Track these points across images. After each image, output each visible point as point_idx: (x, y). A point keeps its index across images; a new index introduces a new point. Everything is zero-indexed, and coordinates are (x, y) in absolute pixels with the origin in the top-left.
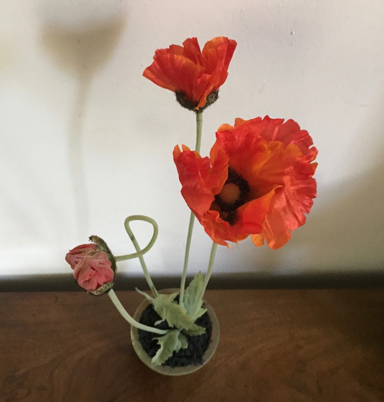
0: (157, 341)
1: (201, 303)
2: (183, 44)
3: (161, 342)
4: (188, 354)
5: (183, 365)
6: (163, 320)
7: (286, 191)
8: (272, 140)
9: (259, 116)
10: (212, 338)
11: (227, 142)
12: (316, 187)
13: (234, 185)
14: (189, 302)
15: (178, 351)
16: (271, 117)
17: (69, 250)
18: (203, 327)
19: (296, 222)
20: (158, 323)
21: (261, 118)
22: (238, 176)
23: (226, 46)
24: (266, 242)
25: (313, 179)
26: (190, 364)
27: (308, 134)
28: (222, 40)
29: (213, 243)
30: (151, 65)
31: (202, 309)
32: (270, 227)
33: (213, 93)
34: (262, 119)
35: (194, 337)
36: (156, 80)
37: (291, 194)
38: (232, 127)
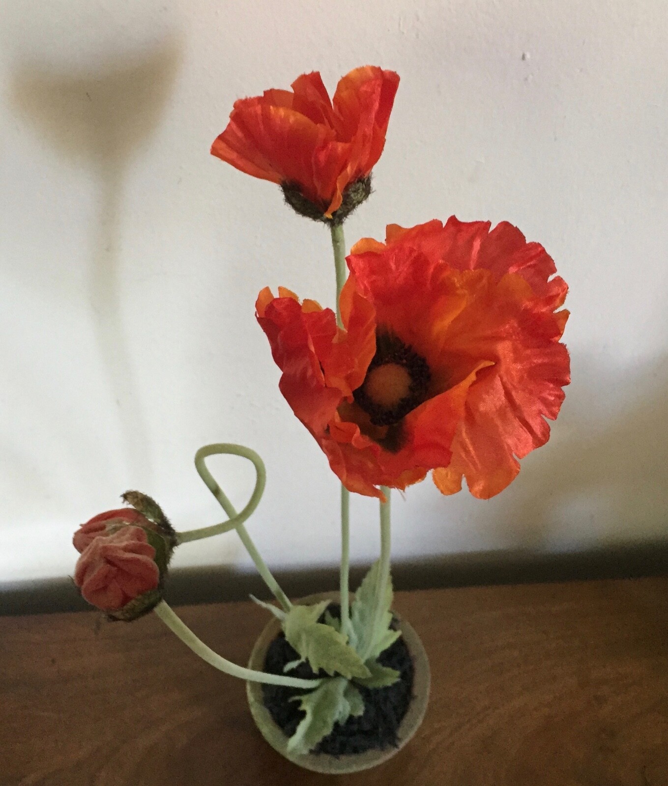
0: (299, 703)
1: (387, 618)
2: (293, 86)
3: (307, 707)
4: (367, 726)
5: (356, 751)
6: (303, 660)
7: (502, 373)
8: (468, 269)
9: (435, 219)
10: (416, 691)
11: (374, 277)
12: (569, 362)
14: (362, 618)
15: (342, 723)
16: (462, 218)
17: (81, 525)
18: (394, 668)
19: (530, 438)
20: (292, 665)
21: (441, 223)
22: (406, 347)
23: (378, 85)
25: (562, 344)
26: (371, 747)
27: (544, 250)
28: (370, 74)
30: (225, 132)
31: (392, 631)
32: (473, 453)
33: (358, 182)
34: (444, 225)
35: (377, 691)
36: (239, 163)
37: (516, 379)
38: (381, 243)
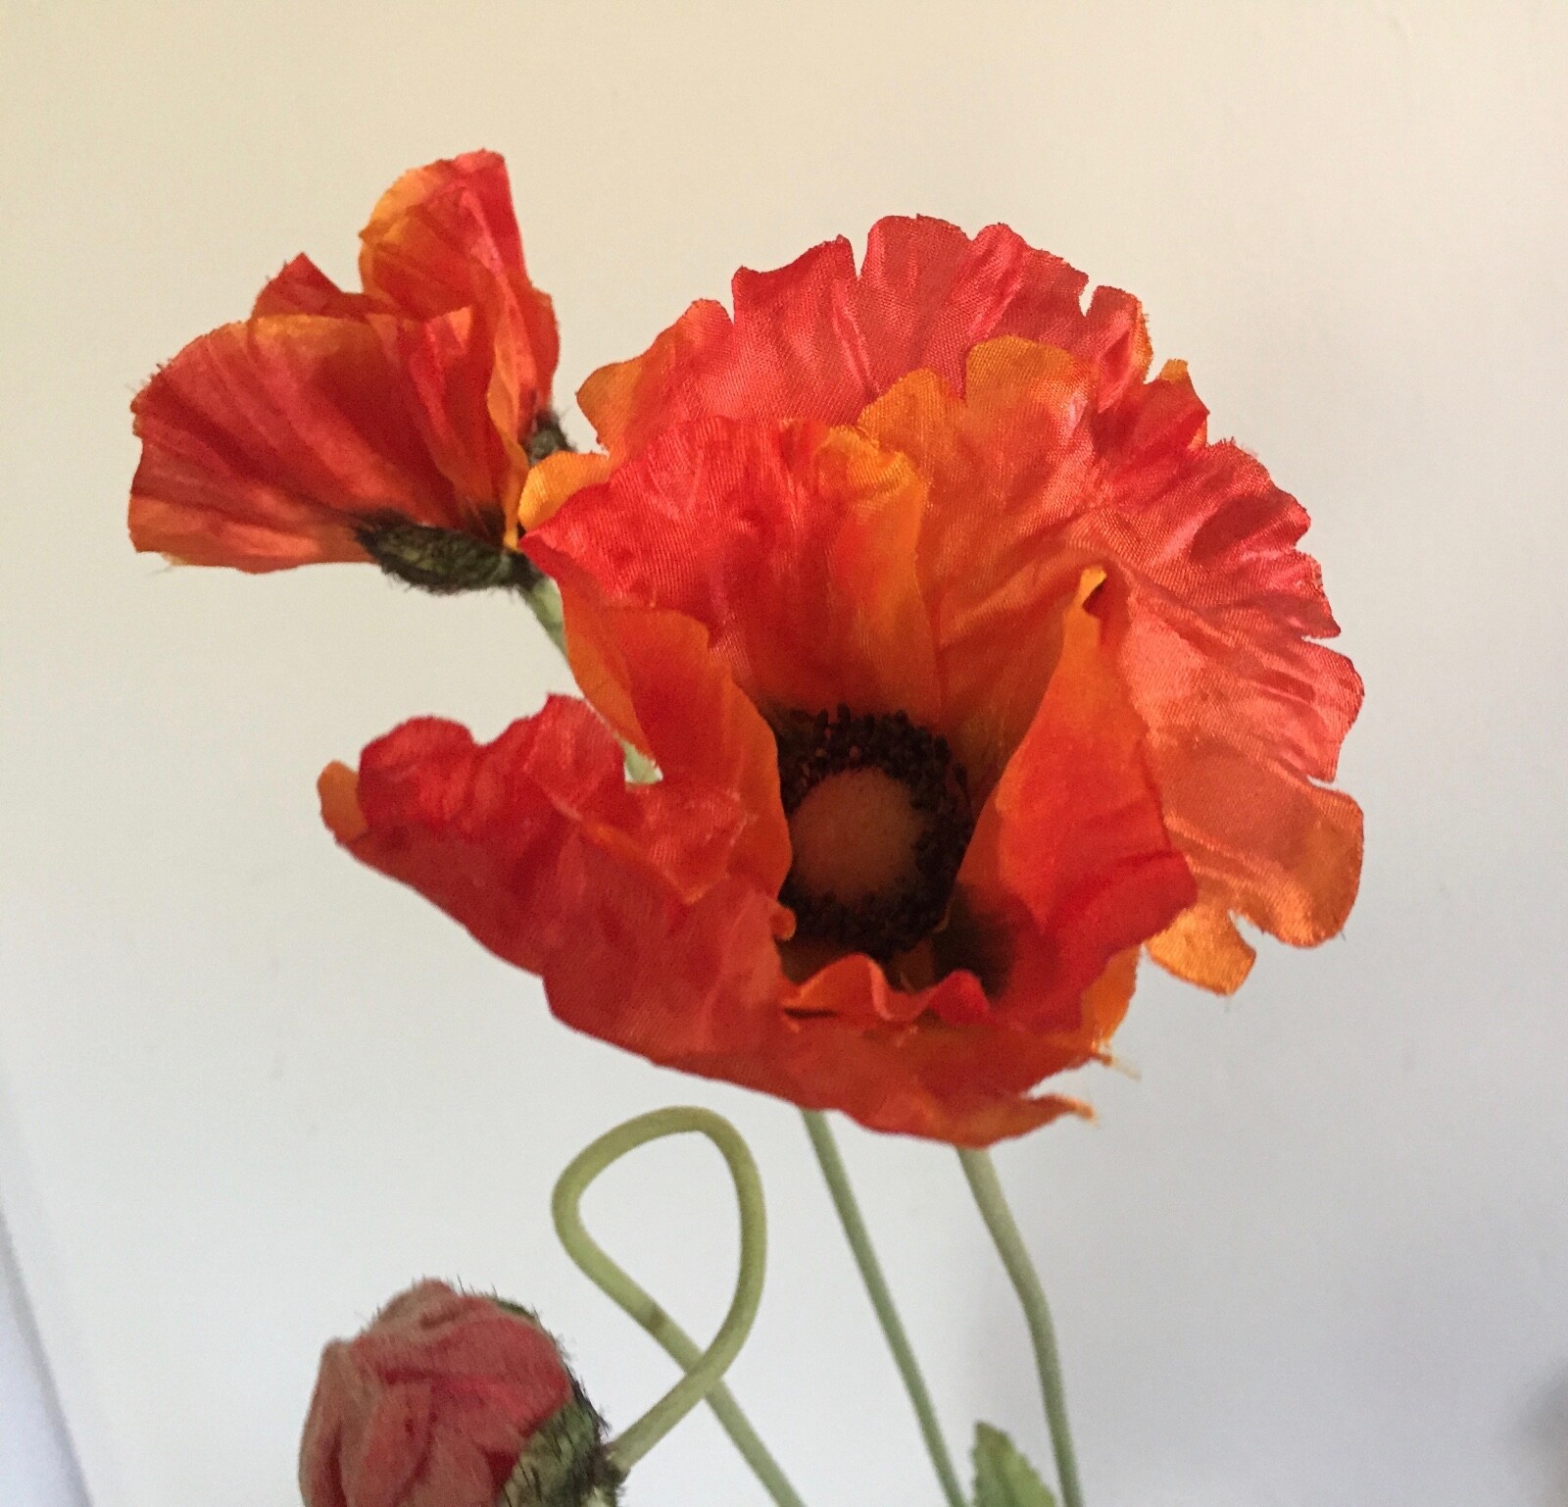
9: (695, 297)
13: (846, 775)
22: (833, 718)
24: (1256, 931)
25: (1220, 445)
29: (962, 1155)
